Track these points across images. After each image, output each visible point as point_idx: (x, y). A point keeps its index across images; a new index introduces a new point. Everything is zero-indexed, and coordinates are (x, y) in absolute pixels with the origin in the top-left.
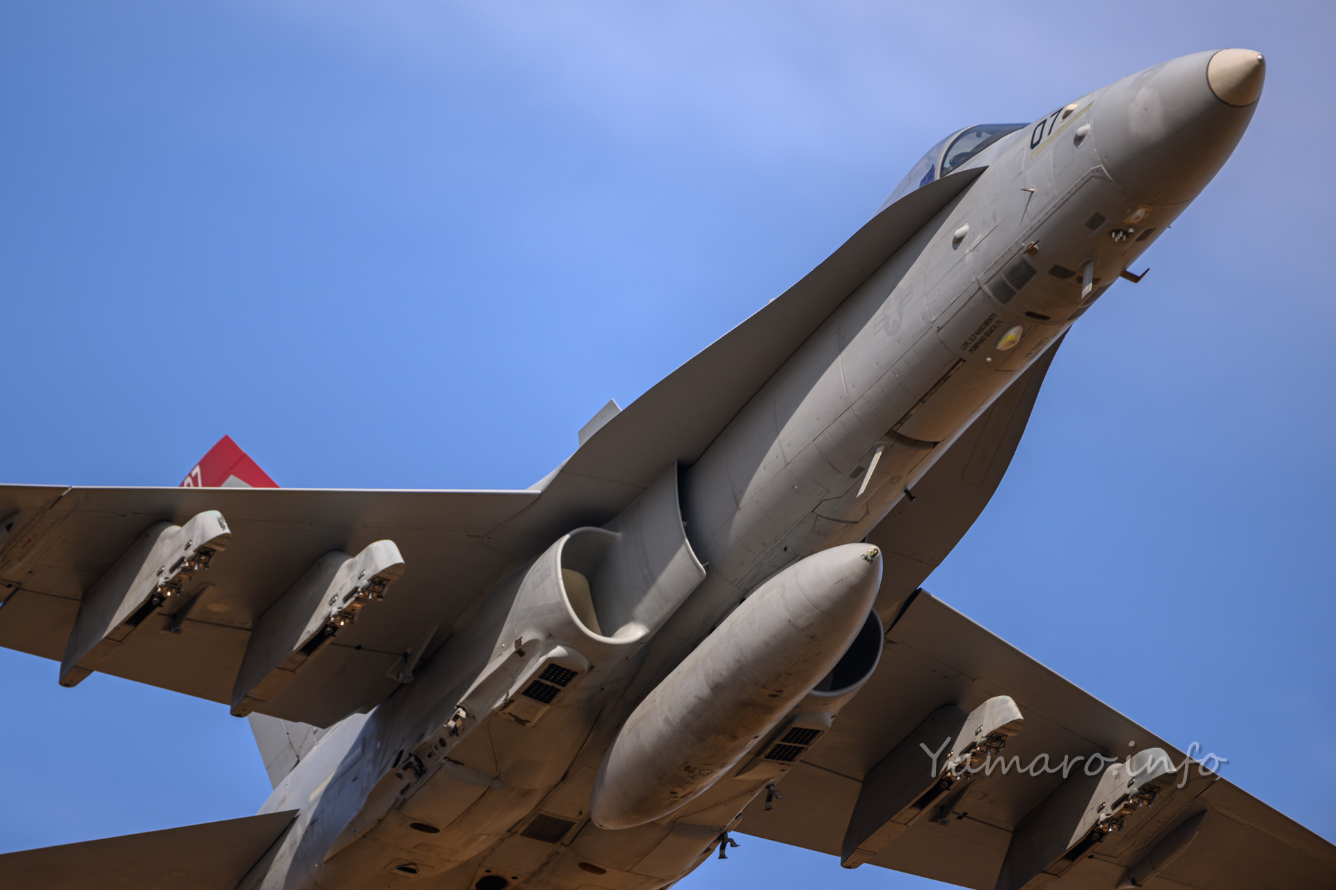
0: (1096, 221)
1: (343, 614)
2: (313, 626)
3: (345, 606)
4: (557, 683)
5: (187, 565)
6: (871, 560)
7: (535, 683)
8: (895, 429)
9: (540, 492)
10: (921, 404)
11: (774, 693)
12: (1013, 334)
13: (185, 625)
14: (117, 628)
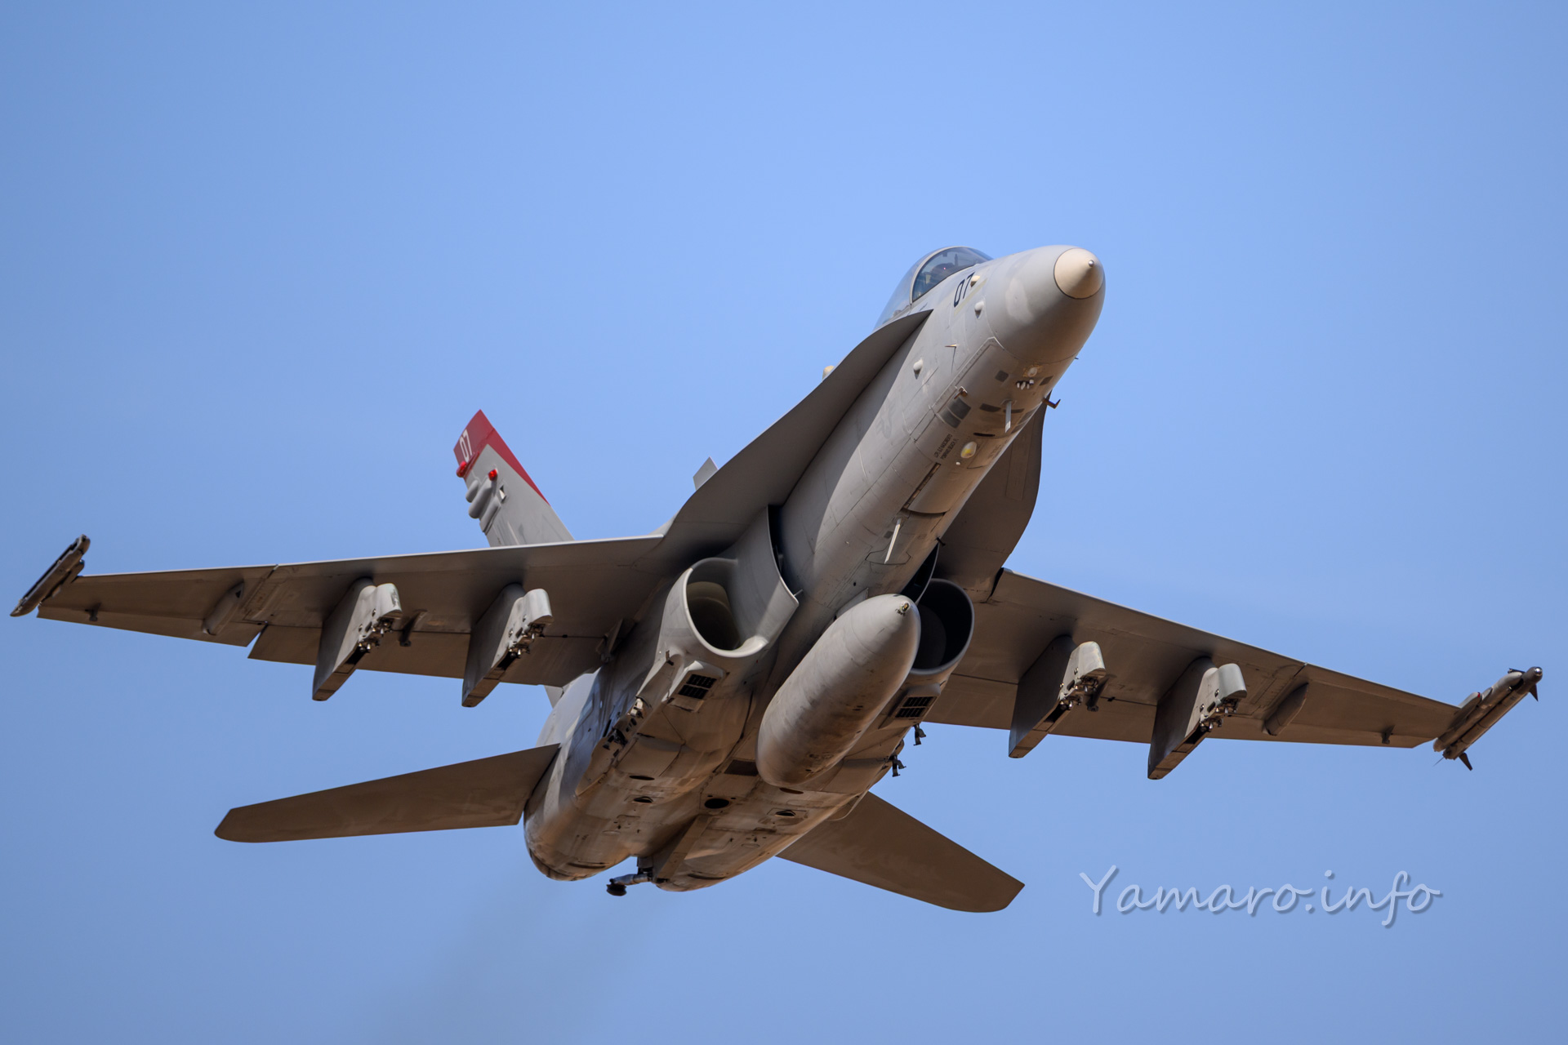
0: (1002, 376)
1: (518, 646)
2: (501, 653)
3: (519, 640)
4: (703, 686)
5: (374, 630)
6: (904, 612)
7: (685, 687)
8: (906, 507)
9: (662, 536)
10: (918, 491)
11: (856, 708)
12: (968, 449)
13: (412, 637)
14: (340, 667)
